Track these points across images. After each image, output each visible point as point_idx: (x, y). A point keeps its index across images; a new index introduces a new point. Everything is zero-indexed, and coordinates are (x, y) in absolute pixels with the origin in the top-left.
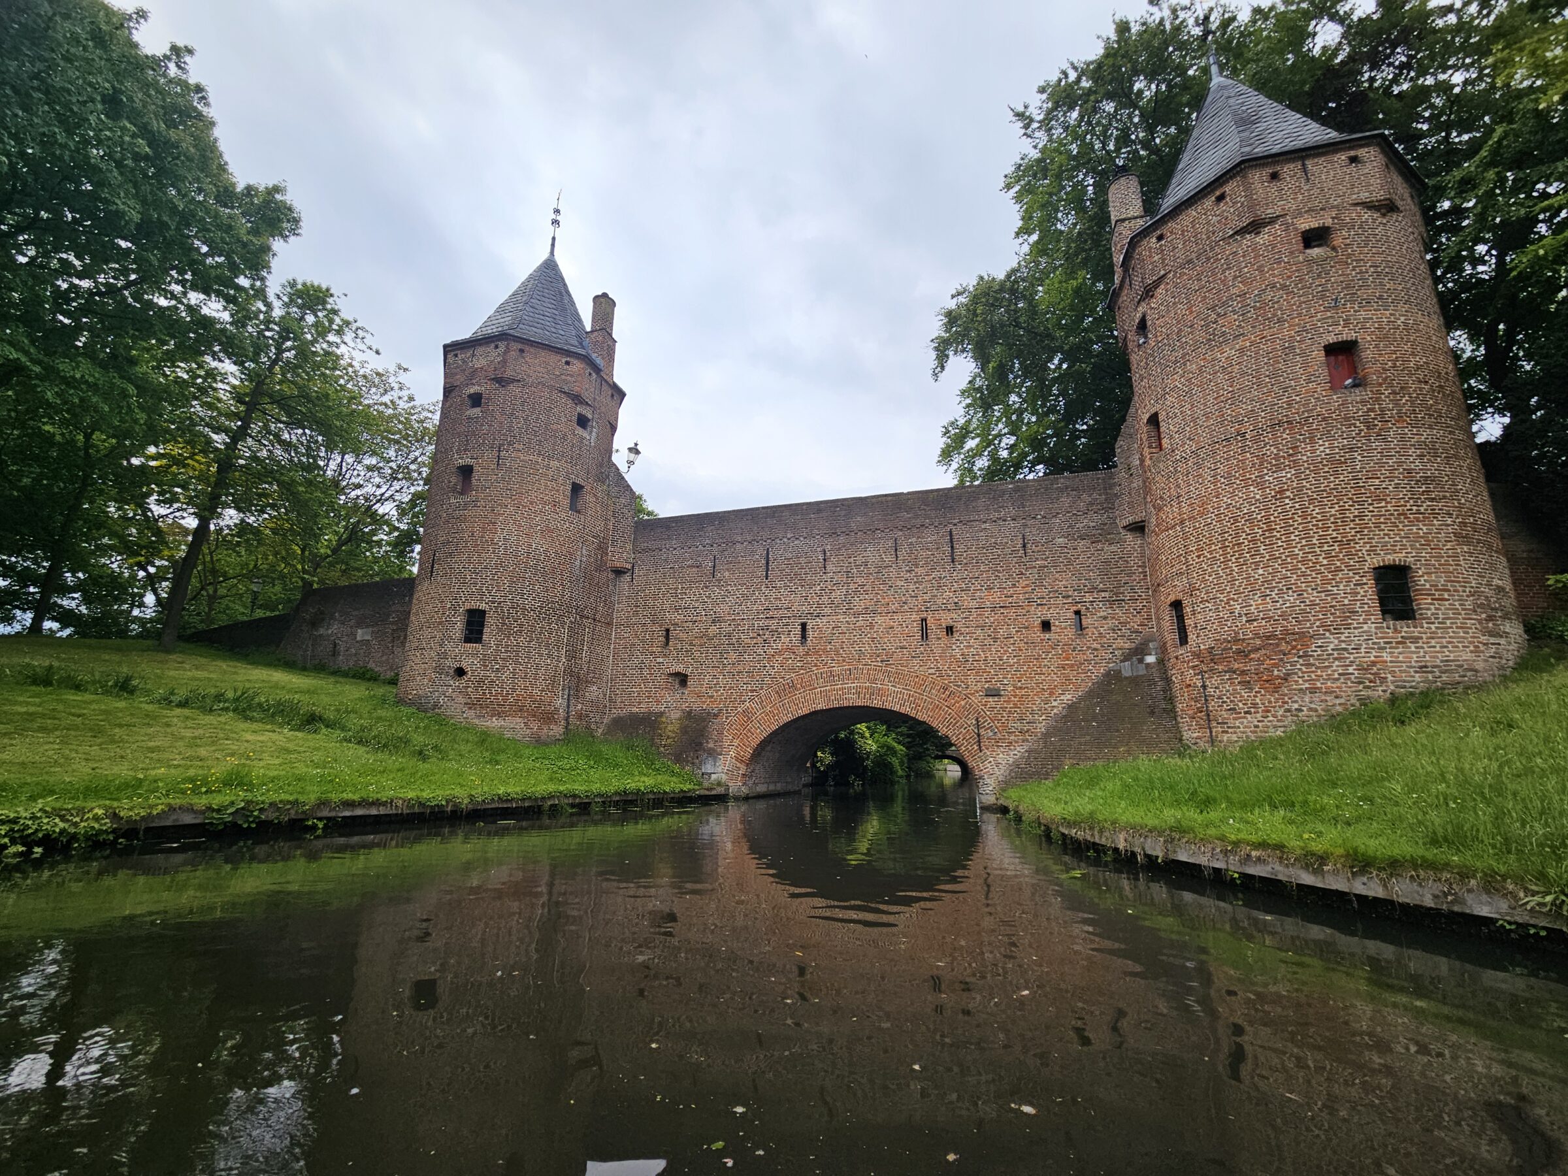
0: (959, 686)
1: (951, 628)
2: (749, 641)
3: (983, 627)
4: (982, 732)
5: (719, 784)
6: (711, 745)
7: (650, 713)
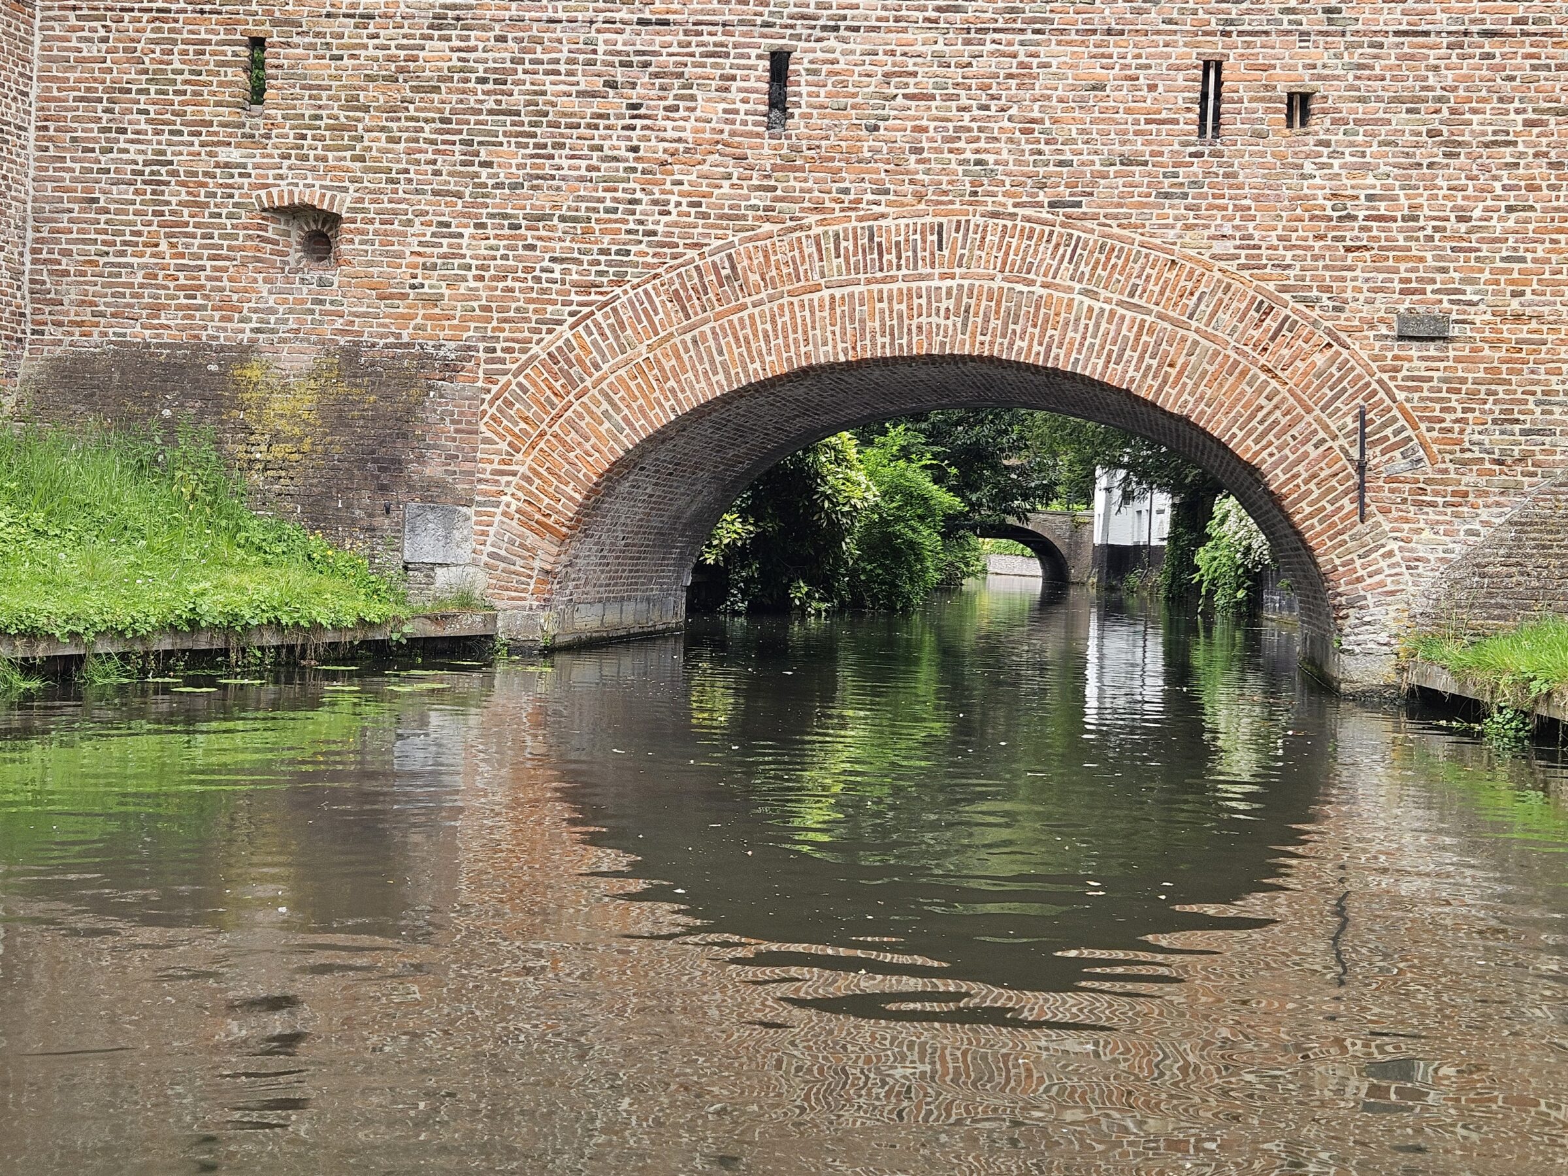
0: (1310, 303)
1: (1306, 98)
2: (573, 104)
3: (1413, 105)
4: (1374, 457)
5: (466, 602)
6: (434, 469)
7: (199, 348)
